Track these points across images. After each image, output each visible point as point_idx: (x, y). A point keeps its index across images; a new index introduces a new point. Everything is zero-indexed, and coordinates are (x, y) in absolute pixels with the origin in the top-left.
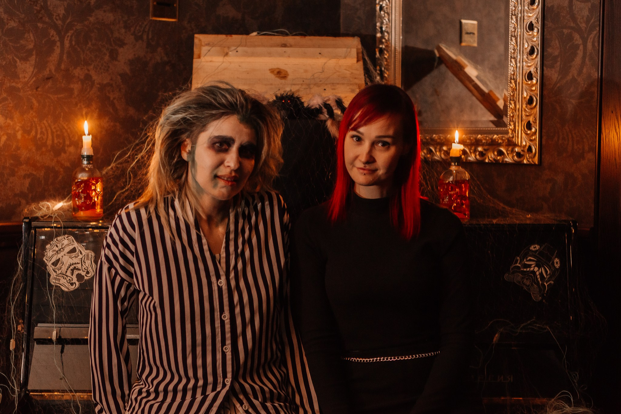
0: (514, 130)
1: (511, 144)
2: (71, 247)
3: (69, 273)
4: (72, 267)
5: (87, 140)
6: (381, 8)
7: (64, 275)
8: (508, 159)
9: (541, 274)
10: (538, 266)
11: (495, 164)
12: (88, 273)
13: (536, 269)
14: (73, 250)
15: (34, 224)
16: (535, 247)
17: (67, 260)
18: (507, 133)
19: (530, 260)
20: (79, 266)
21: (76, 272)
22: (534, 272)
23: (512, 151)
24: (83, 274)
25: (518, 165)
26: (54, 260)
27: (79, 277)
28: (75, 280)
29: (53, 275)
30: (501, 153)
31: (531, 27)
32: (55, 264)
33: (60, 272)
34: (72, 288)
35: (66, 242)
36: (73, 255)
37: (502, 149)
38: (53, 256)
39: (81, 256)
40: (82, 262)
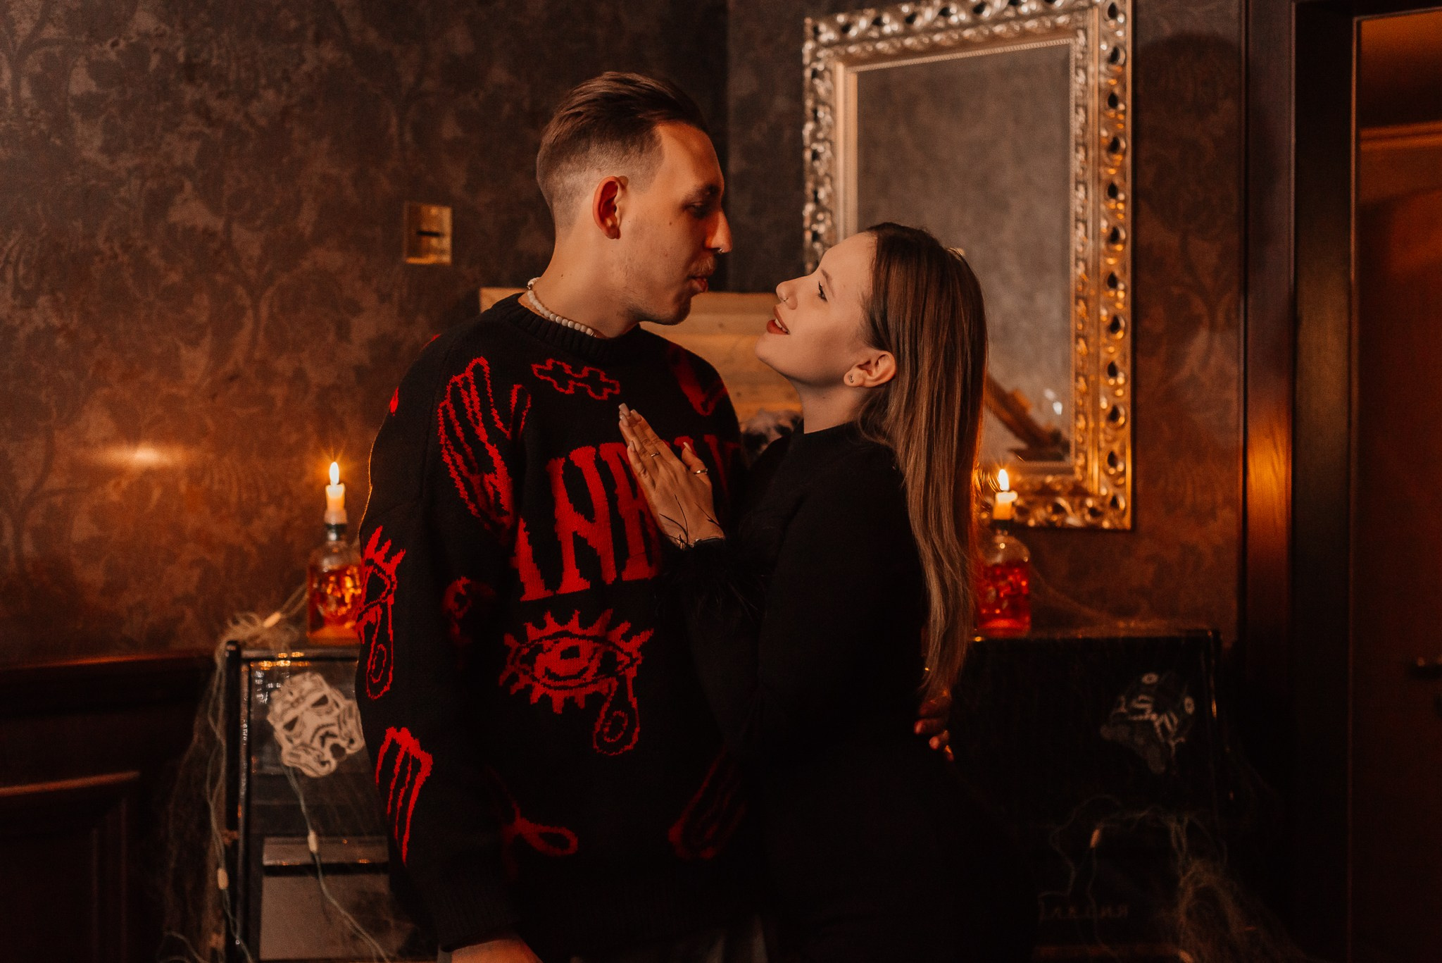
0: (1085, 468)
1: (1078, 492)
2: (316, 696)
3: (316, 743)
4: (322, 732)
5: (335, 493)
6: (816, 236)
7: (305, 747)
8: (1073, 520)
9: (1163, 726)
10: (1158, 710)
11: (1048, 528)
12: (352, 741)
13: (1154, 717)
14: (323, 701)
15: (247, 653)
16: (1150, 678)
17: (311, 720)
18: (1071, 471)
19: (1143, 702)
20: (335, 730)
21: (330, 742)
22: (1150, 723)
23: (1082, 505)
24: (343, 744)
25: (1092, 530)
26: (288, 717)
27: (337, 750)
28: (328, 755)
29: (287, 747)
30: (1058, 509)
31: (1112, 282)
32: (290, 726)
33: (297, 742)
34: (323, 771)
35: (308, 685)
36: (323, 708)
37: (1063, 502)
38: (284, 712)
39: (337, 711)
40: (341, 722)
